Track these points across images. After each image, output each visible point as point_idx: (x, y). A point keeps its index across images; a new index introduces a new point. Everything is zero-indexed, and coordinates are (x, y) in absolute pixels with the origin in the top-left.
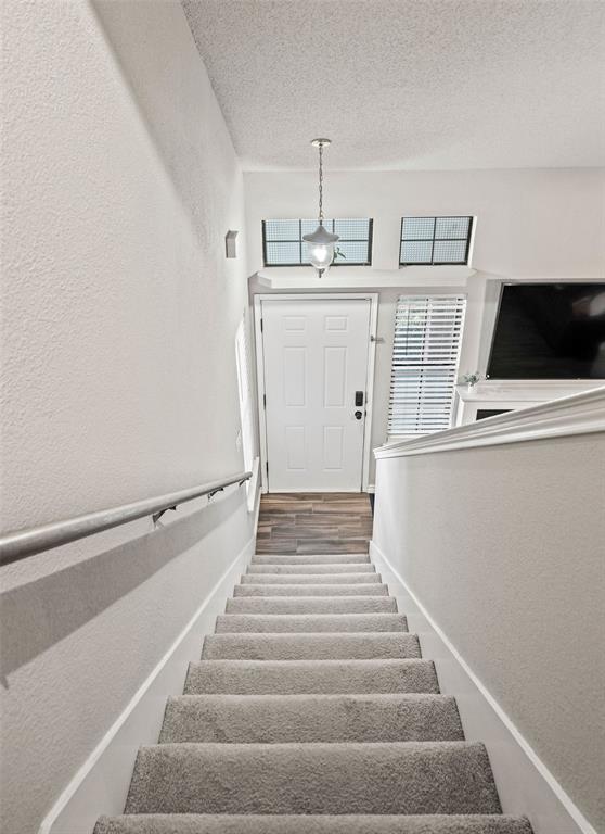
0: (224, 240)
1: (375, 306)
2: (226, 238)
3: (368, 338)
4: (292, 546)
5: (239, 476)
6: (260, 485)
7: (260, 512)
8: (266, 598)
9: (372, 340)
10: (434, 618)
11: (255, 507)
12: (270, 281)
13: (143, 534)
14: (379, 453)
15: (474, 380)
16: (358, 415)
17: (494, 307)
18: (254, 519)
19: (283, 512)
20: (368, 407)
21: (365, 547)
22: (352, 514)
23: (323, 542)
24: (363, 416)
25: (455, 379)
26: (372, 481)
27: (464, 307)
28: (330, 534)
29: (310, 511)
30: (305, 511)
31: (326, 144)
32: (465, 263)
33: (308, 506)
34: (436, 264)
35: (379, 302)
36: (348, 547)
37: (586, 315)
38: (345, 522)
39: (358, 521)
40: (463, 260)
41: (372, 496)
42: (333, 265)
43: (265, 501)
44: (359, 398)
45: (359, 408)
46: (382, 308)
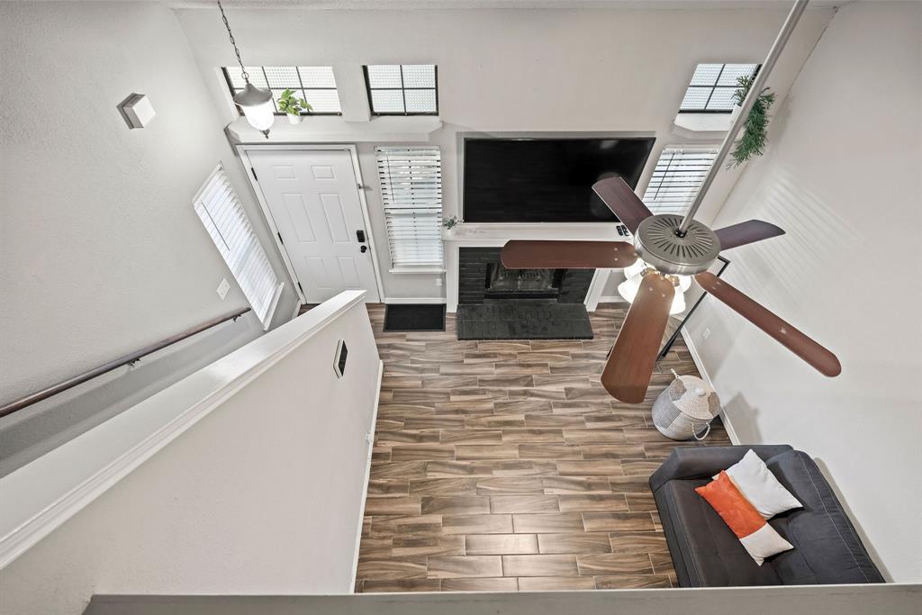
1: (353, 156)
2: (123, 107)
3: (355, 186)
6: (298, 298)
9: (360, 187)
15: (452, 223)
16: (364, 249)
17: (462, 159)
20: (370, 242)
24: (368, 249)
25: (441, 220)
32: (437, 114)
34: (410, 114)
35: (358, 153)
40: (434, 111)
42: (308, 114)
44: (361, 236)
45: (362, 244)
46: (363, 158)
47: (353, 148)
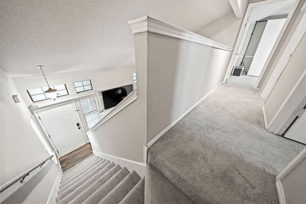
0: (12, 98)
1: (74, 103)
2: (13, 97)
3: (75, 111)
4: (73, 164)
5: (49, 157)
6: (57, 156)
7: (60, 163)
8: (70, 179)
9: (76, 111)
10: (110, 155)
11: (58, 162)
12: (37, 106)
13: (18, 188)
14: (87, 133)
15: (103, 111)
16: (79, 128)
17: (102, 96)
18: (59, 165)
19: (68, 159)
20: (81, 125)
21: (92, 153)
22: (86, 149)
23: (81, 158)
24: (81, 128)
25: (99, 112)
26: (88, 140)
27: (95, 98)
28: (82, 156)
29: (75, 154)
30: (74, 155)
31: (42, 67)
32: (92, 89)
33: (74, 154)
34: (86, 91)
35: (75, 102)
36: (88, 156)
37: (118, 94)
38: (85, 152)
39: (88, 150)
40: (91, 89)
41: (90, 143)
42: (58, 97)
43: (61, 160)
44: (78, 125)
45: (79, 127)
46: (76, 103)
47: (73, 101)
